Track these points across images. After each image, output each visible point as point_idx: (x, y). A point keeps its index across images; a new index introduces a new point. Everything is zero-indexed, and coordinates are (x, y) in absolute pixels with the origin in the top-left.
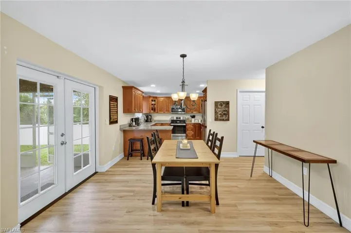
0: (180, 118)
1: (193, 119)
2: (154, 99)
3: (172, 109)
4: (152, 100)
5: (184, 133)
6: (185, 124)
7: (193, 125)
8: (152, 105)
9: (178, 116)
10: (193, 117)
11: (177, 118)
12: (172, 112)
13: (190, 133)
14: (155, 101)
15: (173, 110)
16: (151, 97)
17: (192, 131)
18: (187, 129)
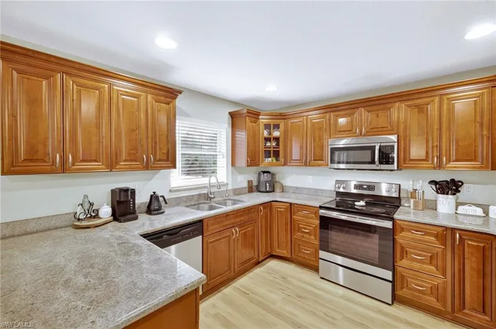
0: (372, 188)
2: (272, 122)
3: (333, 151)
4: (268, 127)
8: (268, 139)
10: (450, 187)
11: (359, 186)
12: (332, 161)
14: (277, 127)
16: (260, 117)
17: (431, 263)
18: (403, 248)
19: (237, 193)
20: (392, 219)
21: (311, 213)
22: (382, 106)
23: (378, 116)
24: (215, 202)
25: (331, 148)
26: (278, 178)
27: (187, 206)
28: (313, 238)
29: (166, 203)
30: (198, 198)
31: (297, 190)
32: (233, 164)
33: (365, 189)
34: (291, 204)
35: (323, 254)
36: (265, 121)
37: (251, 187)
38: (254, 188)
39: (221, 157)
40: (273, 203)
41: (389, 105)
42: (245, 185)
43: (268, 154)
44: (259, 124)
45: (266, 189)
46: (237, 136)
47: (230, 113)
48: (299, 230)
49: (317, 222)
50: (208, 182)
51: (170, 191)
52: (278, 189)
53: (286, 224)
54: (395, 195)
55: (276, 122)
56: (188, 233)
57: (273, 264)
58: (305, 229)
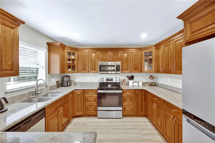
0: (112, 80)
1: (131, 82)
2: (72, 51)
3: (100, 66)
4: (69, 54)
5: (119, 106)
6: (121, 91)
7: (134, 93)
8: (69, 60)
9: (109, 77)
11: (107, 80)
13: (129, 104)
14: (74, 54)
15: (102, 68)
16: (66, 48)
17: (131, 101)
18: (124, 98)
19: (51, 88)
20: (122, 89)
21: (93, 92)
22: (116, 52)
23: (115, 55)
24: (41, 96)
25: (100, 65)
26: (72, 79)
27: (22, 102)
28: (94, 103)
29: (7, 102)
30: (29, 95)
31: (82, 84)
32: (49, 73)
33: (110, 80)
34: (84, 90)
35: (99, 108)
36: (68, 51)
37: (59, 85)
38: (60, 85)
39: (41, 68)
40: (75, 91)
41: (118, 52)
42: (55, 84)
43: (69, 67)
44: (65, 52)
45: (68, 84)
46: (51, 56)
47: (47, 43)
48: (88, 101)
49: (96, 96)
50: (36, 84)
51: (6, 93)
52: (73, 84)
53: (81, 100)
54: (118, 82)
55: (74, 52)
56: (36, 118)
57: (75, 120)
58: (90, 100)
